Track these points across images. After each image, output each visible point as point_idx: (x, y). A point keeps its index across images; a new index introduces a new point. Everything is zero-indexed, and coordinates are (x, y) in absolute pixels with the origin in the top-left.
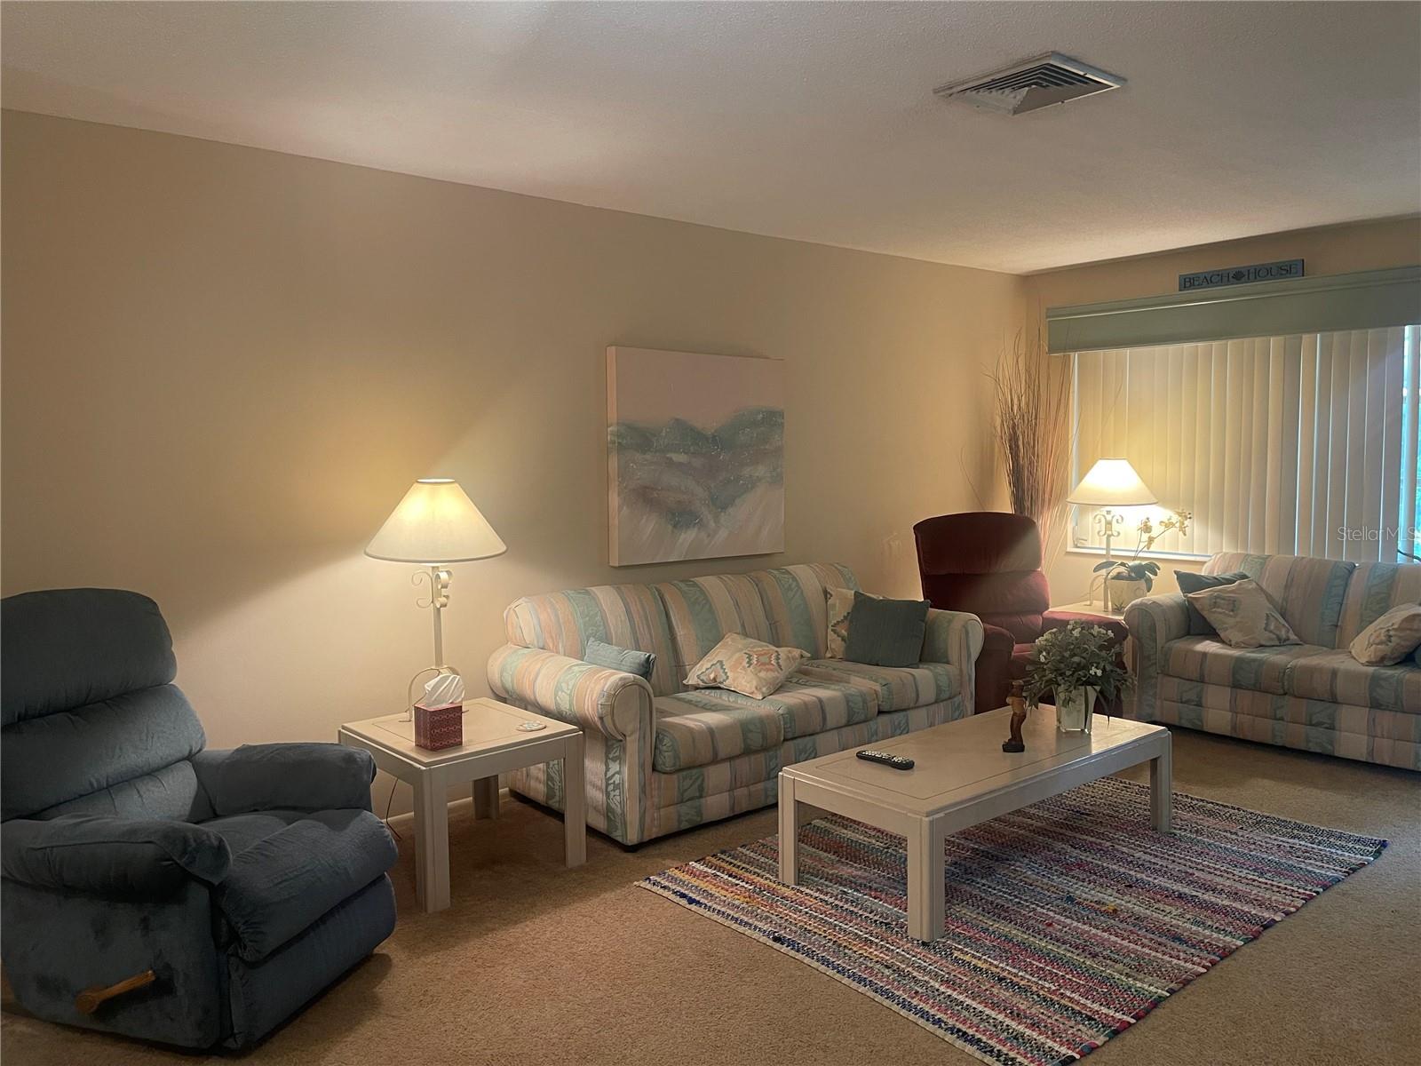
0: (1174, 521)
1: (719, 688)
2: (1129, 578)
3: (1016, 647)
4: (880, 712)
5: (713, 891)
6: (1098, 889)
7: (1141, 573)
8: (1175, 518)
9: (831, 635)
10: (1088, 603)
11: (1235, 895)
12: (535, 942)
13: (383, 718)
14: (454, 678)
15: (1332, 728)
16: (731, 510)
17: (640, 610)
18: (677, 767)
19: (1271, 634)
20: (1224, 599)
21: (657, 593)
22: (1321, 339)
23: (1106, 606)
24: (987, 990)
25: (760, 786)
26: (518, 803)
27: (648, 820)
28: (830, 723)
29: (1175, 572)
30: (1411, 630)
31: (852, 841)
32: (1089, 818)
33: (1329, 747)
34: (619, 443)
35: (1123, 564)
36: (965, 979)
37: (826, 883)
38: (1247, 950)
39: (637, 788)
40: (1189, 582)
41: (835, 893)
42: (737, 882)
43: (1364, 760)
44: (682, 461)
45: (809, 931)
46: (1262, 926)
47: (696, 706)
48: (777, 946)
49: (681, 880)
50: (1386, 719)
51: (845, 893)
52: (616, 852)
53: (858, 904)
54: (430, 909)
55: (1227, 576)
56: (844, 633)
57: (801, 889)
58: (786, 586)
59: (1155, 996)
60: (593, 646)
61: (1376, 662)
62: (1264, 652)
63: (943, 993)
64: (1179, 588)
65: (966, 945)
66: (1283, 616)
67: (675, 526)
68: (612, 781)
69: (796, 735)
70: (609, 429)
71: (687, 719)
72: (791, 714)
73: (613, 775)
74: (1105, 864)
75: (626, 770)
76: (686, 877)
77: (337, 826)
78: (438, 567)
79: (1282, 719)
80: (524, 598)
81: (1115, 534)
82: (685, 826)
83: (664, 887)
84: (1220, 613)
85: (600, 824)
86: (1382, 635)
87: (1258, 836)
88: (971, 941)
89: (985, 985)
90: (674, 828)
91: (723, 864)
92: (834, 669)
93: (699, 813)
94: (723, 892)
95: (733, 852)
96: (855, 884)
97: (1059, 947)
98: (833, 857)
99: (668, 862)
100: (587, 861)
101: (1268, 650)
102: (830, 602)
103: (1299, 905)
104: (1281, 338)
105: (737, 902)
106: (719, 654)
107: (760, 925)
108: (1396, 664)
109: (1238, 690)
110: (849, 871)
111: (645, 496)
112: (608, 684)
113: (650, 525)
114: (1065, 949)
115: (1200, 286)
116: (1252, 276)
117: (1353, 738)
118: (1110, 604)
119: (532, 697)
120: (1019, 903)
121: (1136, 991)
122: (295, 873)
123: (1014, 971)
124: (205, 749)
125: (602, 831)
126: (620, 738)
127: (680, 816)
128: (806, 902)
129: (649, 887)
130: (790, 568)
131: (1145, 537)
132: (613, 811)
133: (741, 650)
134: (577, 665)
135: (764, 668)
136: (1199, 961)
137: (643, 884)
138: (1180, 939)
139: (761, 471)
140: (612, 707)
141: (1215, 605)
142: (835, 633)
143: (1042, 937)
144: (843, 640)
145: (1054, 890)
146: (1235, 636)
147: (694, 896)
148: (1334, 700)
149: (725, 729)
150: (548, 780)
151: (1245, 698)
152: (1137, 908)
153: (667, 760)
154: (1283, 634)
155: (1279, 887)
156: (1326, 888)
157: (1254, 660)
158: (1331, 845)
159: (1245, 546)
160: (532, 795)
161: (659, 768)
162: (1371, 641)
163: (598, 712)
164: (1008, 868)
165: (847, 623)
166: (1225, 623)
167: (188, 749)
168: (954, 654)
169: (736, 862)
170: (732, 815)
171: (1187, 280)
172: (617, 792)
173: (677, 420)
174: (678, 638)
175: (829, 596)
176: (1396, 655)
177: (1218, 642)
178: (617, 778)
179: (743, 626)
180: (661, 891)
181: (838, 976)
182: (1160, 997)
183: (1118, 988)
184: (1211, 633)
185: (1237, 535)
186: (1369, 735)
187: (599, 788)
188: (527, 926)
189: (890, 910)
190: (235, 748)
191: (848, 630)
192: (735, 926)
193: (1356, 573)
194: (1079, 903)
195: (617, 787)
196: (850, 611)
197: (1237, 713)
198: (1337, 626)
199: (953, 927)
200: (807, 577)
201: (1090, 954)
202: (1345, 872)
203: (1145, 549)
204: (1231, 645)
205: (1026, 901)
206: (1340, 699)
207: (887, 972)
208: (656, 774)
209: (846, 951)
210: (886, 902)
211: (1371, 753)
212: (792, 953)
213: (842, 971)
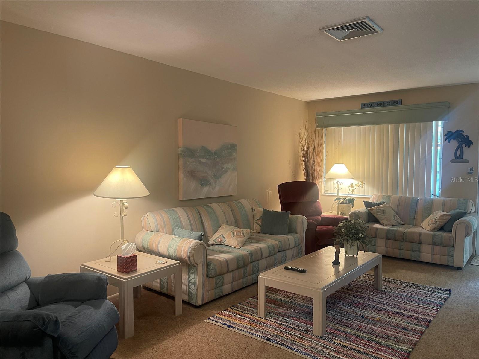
0: (359, 184)
1: (222, 245)
2: (346, 203)
3: (318, 227)
4: (278, 251)
5: (236, 322)
6: (370, 312)
7: (351, 201)
8: (360, 183)
9: (255, 224)
10: (331, 212)
11: (414, 311)
12: (174, 348)
13: (98, 261)
14: (133, 244)
15: (419, 252)
16: (220, 179)
17: (192, 216)
18: (216, 275)
19: (396, 221)
20: (380, 210)
21: (197, 210)
22: (406, 125)
23: (338, 213)
24: (351, 354)
25: (241, 280)
26: (147, 291)
27: (205, 296)
28: (264, 256)
29: (363, 201)
30: (443, 219)
31: (278, 299)
32: (354, 286)
33: (419, 258)
34: (183, 154)
35: (344, 199)
36: (342, 350)
37: (276, 316)
38: (427, 331)
39: (202, 284)
40: (368, 205)
41: (281, 320)
42: (243, 318)
43: (430, 262)
44: (205, 161)
45: (278, 336)
46: (428, 322)
47: (217, 251)
48: (268, 342)
49: (222, 318)
50: (437, 248)
51: (284, 319)
52: (193, 309)
53: (291, 323)
54: (126, 338)
55: (379, 202)
56: (260, 223)
57: (268, 319)
58: (240, 207)
59: (408, 351)
60: (178, 230)
61: (432, 230)
62: (395, 227)
63: (337, 356)
64: (365, 207)
65: (336, 337)
66: (397, 215)
67: (202, 186)
68: (191, 282)
69: (253, 261)
70: (179, 149)
71: (215, 256)
72: (252, 254)
73: (192, 279)
74: (368, 303)
75: (197, 277)
76: (223, 317)
77: (97, 307)
78: (123, 201)
79: (403, 249)
80: (149, 212)
81: (340, 189)
82: (217, 297)
83: (216, 322)
84: (380, 215)
85: (186, 298)
86: (433, 221)
87: (410, 289)
88: (337, 335)
89: (350, 352)
90: (213, 298)
91: (235, 311)
92: (260, 237)
93: (222, 292)
94: (239, 322)
95: (237, 306)
96: (286, 315)
97: (367, 335)
98: (274, 306)
99: (214, 311)
100: (182, 313)
101: (395, 226)
102: (254, 212)
103: (436, 314)
104: (393, 125)
105: (246, 326)
106: (220, 232)
107: (259, 334)
108: (438, 230)
109: (388, 240)
110: (282, 311)
111: (192, 174)
112: (191, 245)
113: (193, 185)
114: (370, 336)
115: (368, 107)
116: (385, 104)
117: (426, 254)
118: (339, 212)
119: (157, 250)
120: (346, 319)
121: (401, 350)
122: (86, 329)
123: (357, 346)
124: (31, 277)
125: (186, 301)
126: (196, 265)
127: (215, 293)
128: (272, 324)
129: (211, 322)
130: (239, 200)
131: (351, 189)
132: (191, 293)
133: (229, 230)
134: (176, 238)
135: (239, 237)
136: (415, 337)
137: (208, 321)
138: (405, 329)
139: (229, 166)
140: (193, 253)
141: (378, 212)
142: (257, 223)
143: (360, 331)
144: (260, 226)
145: (356, 313)
146: (385, 222)
147: (229, 324)
148: (420, 243)
149: (232, 260)
150: (161, 282)
151: (390, 242)
152: (386, 318)
153: (212, 272)
154: (399, 221)
155: (426, 308)
156: (440, 307)
157: (393, 230)
158: (434, 292)
159: (382, 192)
160: (154, 288)
161: (209, 276)
162: (430, 223)
163: (188, 255)
164: (336, 306)
165: (261, 220)
166: (381, 218)
167: (25, 277)
168: (298, 230)
169: (239, 310)
170: (232, 291)
171: (364, 105)
172: (193, 286)
173: (203, 146)
174: (205, 226)
175: (254, 210)
176: (438, 227)
177: (379, 224)
178: (193, 281)
179: (227, 221)
180: (216, 323)
181: (296, 353)
182: (410, 351)
183: (394, 349)
184: (377, 222)
185: (379, 189)
186: (432, 254)
187: (185, 285)
188: (168, 341)
189: (303, 325)
190: (46, 276)
191: (261, 223)
192: (250, 335)
193: (419, 201)
194: (366, 318)
195: (193, 284)
196: (262, 215)
197: (387, 248)
198: (414, 218)
199: (328, 330)
200: (246, 203)
201: (379, 337)
202: (443, 301)
203: (351, 194)
204: (384, 225)
205: (348, 318)
206: (422, 243)
207: (313, 350)
208: (208, 278)
209: (295, 342)
210: (300, 322)
211: (433, 260)
212: (275, 345)
213: (297, 351)
